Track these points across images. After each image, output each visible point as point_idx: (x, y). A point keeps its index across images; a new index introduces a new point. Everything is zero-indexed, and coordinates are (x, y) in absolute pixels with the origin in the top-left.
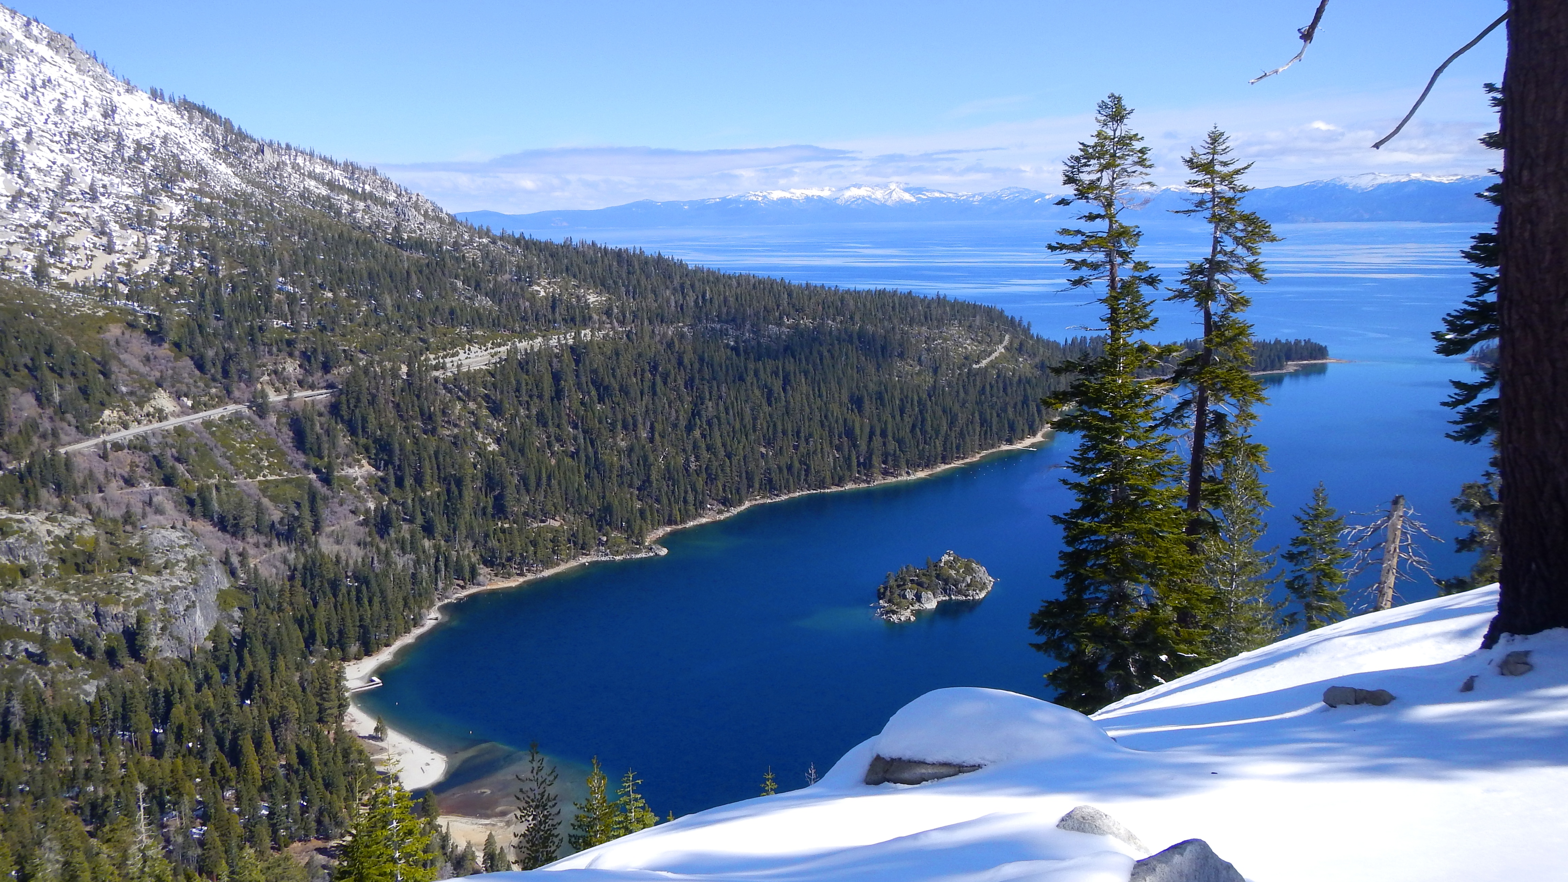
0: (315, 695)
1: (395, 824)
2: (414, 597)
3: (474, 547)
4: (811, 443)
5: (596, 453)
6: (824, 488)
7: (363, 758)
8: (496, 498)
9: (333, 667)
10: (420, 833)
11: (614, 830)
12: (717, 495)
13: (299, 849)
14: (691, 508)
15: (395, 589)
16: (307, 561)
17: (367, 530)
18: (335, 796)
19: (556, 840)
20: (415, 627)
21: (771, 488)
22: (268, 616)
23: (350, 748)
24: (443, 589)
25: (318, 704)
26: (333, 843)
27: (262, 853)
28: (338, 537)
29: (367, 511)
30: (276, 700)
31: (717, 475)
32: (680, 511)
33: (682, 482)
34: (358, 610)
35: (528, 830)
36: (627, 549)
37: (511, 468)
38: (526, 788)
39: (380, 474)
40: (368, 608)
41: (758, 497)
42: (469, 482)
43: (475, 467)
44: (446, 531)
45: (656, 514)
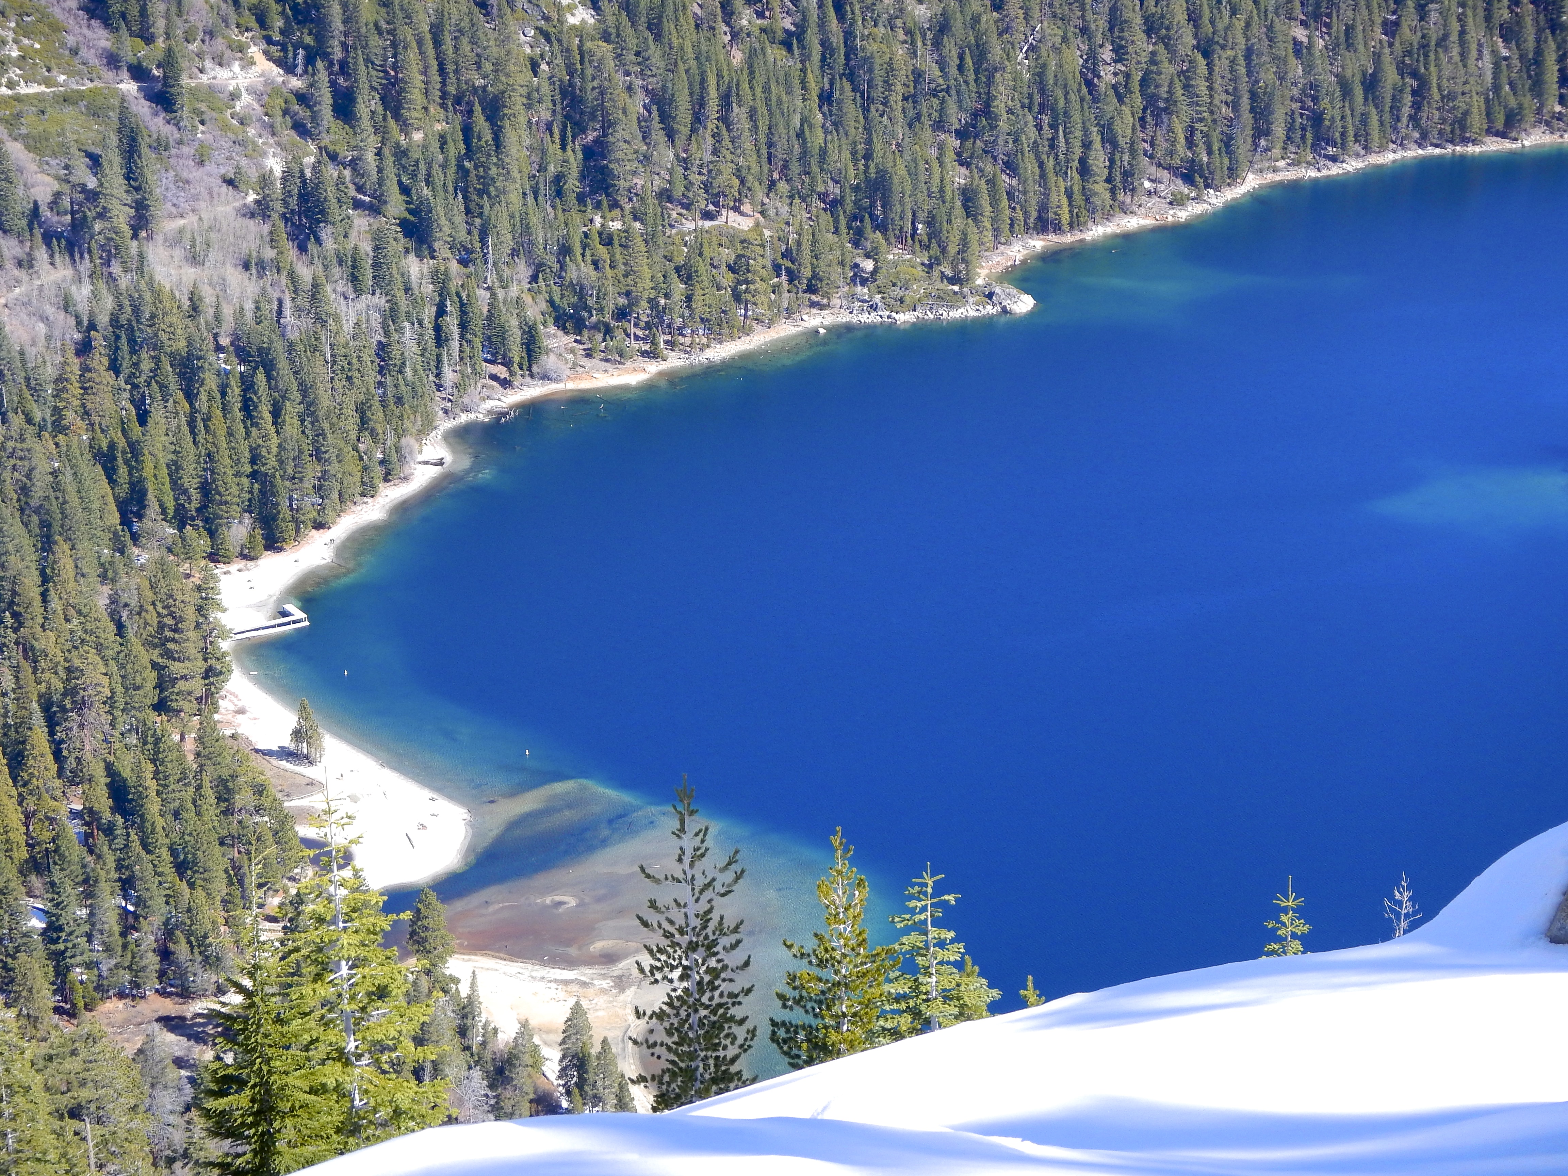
0: (149, 644)
1: (344, 971)
2: (384, 403)
3: (534, 278)
4: (1434, 16)
5: (849, 35)
6: (1465, 141)
7: (266, 803)
8: (589, 153)
9: (188, 576)
10: (407, 994)
11: (883, 1015)
12: (1171, 153)
13: (119, 1018)
14: (1101, 188)
15: (338, 384)
16: (121, 307)
17: (266, 228)
18: (200, 893)
19: (740, 1032)
20: (386, 480)
21: (1317, 138)
22: (31, 441)
23: (234, 777)
24: (456, 386)
25: (155, 665)
26: (199, 1006)
27: (33, 1020)
28: (193, 246)
29: (265, 180)
30: (56, 653)
31: (1171, 100)
32: (1069, 194)
33: (1076, 117)
34: (248, 434)
35: (670, 1004)
36: (928, 295)
37: (627, 74)
38: (665, 897)
39: (296, 83)
40: (272, 429)
41: (1281, 164)
42: (519, 108)
43: (534, 67)
44: (462, 236)
45: (1005, 203)
